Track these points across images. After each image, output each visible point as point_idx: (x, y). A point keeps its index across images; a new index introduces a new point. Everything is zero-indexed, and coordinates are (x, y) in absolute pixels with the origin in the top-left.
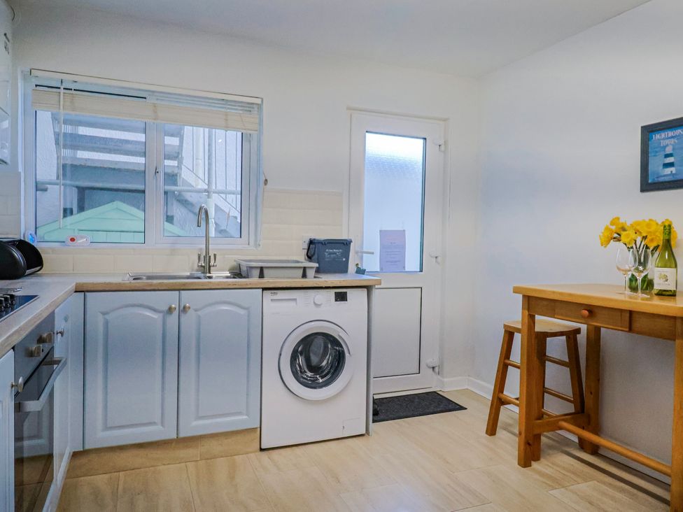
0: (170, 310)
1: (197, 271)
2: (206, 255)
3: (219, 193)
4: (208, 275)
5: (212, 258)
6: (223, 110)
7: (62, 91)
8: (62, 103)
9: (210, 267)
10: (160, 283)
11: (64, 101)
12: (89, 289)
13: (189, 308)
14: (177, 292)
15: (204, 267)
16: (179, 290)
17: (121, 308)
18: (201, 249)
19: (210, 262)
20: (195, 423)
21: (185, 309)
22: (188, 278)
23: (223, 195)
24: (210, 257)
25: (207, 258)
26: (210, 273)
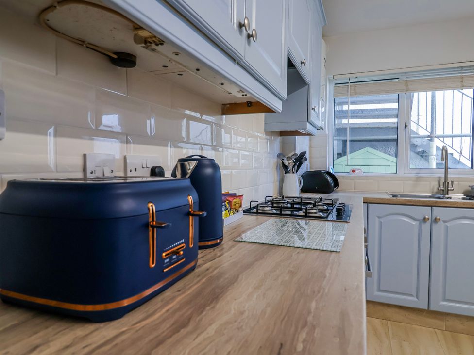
0: (425, 220)
1: (437, 193)
2: (445, 181)
3: (438, 137)
4: (447, 196)
5: (450, 184)
6: (460, 75)
7: (349, 84)
8: (349, 91)
9: (448, 190)
10: (417, 201)
11: (350, 90)
12: (371, 202)
13: (440, 219)
14: (430, 208)
15: (443, 190)
16: (432, 206)
17: (387, 216)
18: (440, 178)
19: (448, 187)
20: (442, 303)
21: (436, 220)
22: (430, 197)
23: (442, 139)
24: (448, 183)
25: (446, 183)
26: (448, 194)
